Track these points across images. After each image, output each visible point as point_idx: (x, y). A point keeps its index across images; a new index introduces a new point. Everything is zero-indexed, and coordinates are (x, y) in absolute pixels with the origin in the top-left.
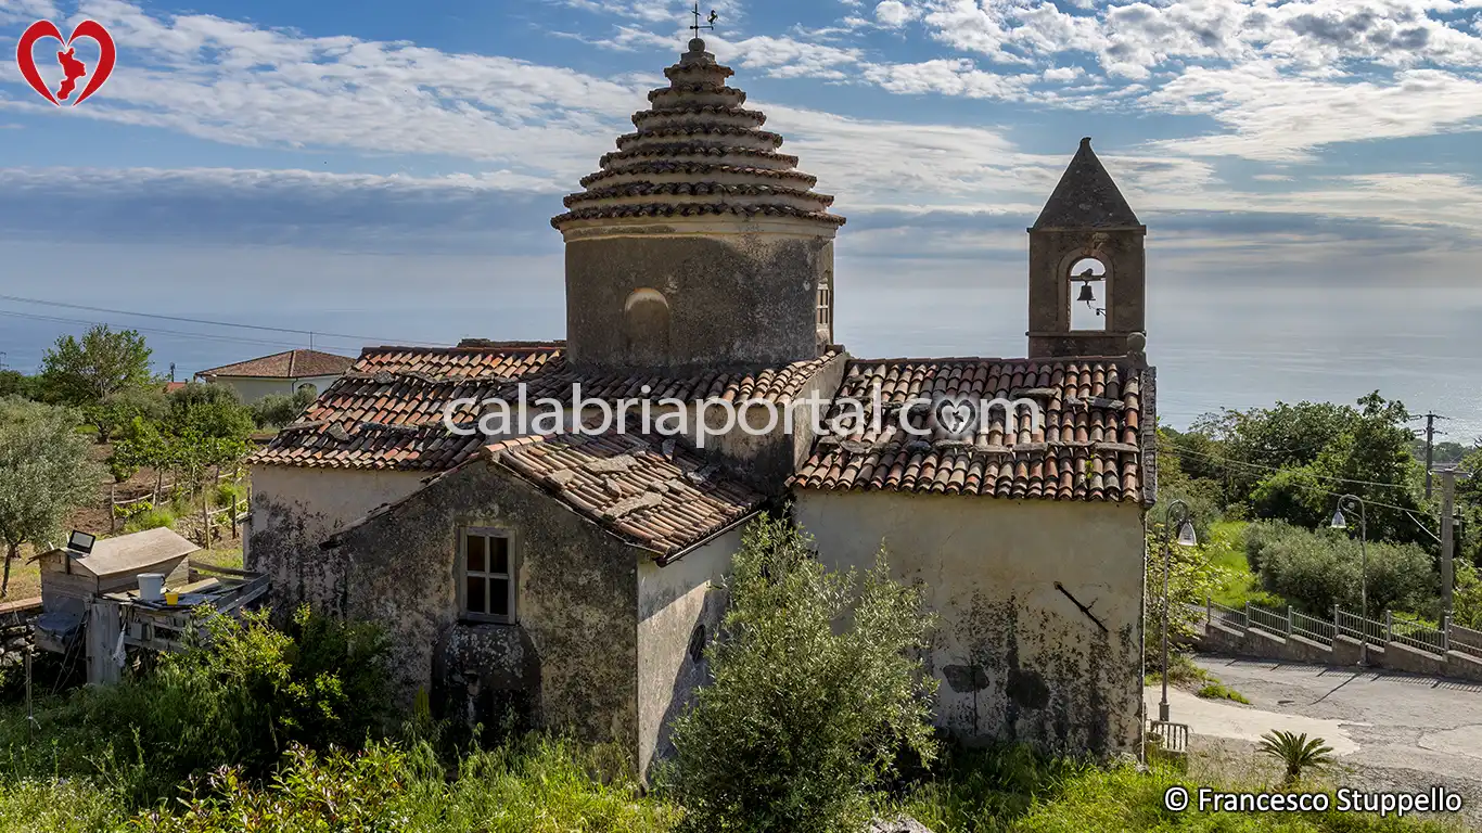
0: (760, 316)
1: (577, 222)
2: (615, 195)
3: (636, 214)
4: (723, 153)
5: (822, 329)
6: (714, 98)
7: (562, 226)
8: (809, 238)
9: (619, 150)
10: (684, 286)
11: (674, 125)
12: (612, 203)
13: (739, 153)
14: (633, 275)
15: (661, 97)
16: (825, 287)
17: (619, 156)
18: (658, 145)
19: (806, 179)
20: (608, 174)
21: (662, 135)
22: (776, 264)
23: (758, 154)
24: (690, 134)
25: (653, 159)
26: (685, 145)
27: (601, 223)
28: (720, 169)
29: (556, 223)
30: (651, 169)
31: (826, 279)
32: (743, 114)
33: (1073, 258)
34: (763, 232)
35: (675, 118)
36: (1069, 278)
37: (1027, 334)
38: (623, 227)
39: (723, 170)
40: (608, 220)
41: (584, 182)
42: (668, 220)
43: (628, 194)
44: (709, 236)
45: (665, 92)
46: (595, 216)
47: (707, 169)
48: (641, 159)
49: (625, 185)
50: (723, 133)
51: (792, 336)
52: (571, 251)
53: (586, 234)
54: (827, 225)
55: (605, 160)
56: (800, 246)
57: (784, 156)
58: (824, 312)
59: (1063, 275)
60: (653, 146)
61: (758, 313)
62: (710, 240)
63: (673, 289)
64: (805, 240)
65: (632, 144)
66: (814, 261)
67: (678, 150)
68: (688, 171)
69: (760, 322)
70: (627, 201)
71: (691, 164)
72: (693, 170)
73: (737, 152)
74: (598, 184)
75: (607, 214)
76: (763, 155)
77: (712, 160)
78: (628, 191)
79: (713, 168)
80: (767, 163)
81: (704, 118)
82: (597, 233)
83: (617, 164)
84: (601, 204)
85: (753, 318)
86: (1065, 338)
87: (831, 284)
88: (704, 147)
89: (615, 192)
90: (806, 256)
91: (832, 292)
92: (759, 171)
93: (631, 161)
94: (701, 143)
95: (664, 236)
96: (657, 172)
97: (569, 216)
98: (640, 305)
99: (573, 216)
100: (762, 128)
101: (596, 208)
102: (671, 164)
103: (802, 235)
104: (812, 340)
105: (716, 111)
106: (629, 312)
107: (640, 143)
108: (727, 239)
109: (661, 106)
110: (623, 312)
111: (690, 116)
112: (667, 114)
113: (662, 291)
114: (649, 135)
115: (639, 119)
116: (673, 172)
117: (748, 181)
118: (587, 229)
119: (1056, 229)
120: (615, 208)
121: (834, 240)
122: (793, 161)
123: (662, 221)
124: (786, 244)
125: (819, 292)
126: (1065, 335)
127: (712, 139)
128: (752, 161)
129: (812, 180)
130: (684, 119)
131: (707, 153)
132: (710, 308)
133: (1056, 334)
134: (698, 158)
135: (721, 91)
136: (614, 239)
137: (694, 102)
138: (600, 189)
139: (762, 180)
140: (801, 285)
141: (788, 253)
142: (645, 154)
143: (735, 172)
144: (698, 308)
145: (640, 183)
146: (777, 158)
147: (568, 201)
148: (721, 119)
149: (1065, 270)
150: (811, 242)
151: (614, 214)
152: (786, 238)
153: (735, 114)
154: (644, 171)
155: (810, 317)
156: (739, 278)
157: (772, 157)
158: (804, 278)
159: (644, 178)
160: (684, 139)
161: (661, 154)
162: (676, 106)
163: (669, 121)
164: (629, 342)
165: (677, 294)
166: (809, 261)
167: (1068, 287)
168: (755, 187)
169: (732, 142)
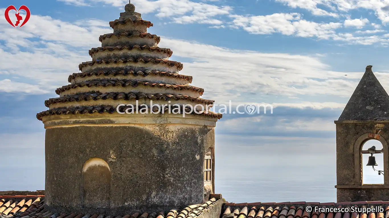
0: (168, 176)
1: (53, 117)
2: (77, 100)
3: (91, 112)
4: (145, 74)
5: (207, 185)
6: (140, 40)
7: (44, 118)
8: (199, 127)
9: (80, 72)
10: (120, 156)
11: (115, 56)
12: (76, 104)
13: (156, 74)
14: (88, 150)
15: (107, 39)
16: (209, 157)
17: (81, 75)
18: (105, 69)
19: (197, 90)
20: (73, 87)
21: (107, 63)
22: (178, 143)
23: (167, 75)
24: (125, 62)
25: (101, 77)
26: (122, 69)
27: (68, 117)
28: (144, 84)
29: (40, 116)
30: (100, 84)
31: (210, 153)
32: (158, 50)
33: (364, 139)
34: (170, 123)
35: (117, 52)
36: (361, 152)
37: (336, 187)
38: (82, 120)
39: (145, 85)
40: (73, 115)
41: (58, 91)
42: (110, 115)
43: (86, 99)
44: (137, 126)
45: (110, 36)
46: (64, 113)
47: (135, 84)
48: (94, 77)
49: (84, 94)
50: (146, 62)
51: (188, 189)
52: (50, 134)
53: (59, 124)
54: (210, 119)
55: (72, 78)
56: (193, 132)
57: (184, 76)
58: (209, 173)
59: (357, 149)
60: (102, 69)
61: (167, 174)
62: (138, 129)
63: (113, 159)
64: (197, 128)
65: (89, 68)
66: (202, 141)
67: (117, 72)
68: (124, 86)
69: (168, 180)
70: (84, 103)
71: (125, 81)
72: (127, 84)
73: (154, 73)
74: (67, 93)
75: (72, 112)
76: (171, 75)
77: (139, 78)
78: (85, 97)
79: (139, 83)
80: (173, 80)
81: (134, 52)
82: (67, 123)
83: (79, 80)
84: (68, 105)
85: (164, 177)
86: (360, 189)
87: (213, 155)
88: (134, 70)
89: (77, 98)
90: (197, 138)
91: (213, 160)
92: (168, 85)
93: (88, 79)
94: (131, 68)
95: (107, 125)
96: (104, 86)
97: (48, 113)
98: (92, 169)
99: (51, 113)
100: (170, 59)
101: (65, 108)
102: (113, 80)
103: (195, 125)
104: (201, 191)
105: (142, 48)
106: (85, 174)
107: (94, 68)
108: (148, 128)
109: (107, 45)
110: (82, 172)
111: (125, 51)
112: (111, 50)
113: (106, 160)
114: (100, 63)
115: (93, 53)
116: (114, 85)
117: (161, 92)
118: (59, 121)
119: (352, 122)
120: (78, 108)
121: (215, 128)
122: (189, 79)
123: (107, 116)
124: (184, 131)
125: (205, 161)
126: (359, 187)
127: (139, 65)
128: (164, 79)
129: (201, 91)
130: (121, 53)
131: (135, 74)
132: (136, 171)
133: (354, 187)
134: (130, 77)
135: (145, 36)
136: (76, 127)
137: (128, 42)
138: (68, 96)
139: (168, 91)
140: (194, 155)
141: (185, 136)
142: (96, 74)
143: (153, 86)
144: (129, 171)
145: (93, 92)
146: (179, 77)
147: (48, 103)
148: (144, 53)
149: (358, 147)
150: (200, 129)
151: (76, 112)
152: (185, 127)
153: (153, 50)
154: (96, 85)
155: (200, 177)
156: (155, 152)
157: (176, 77)
158: (196, 152)
159: (96, 89)
160: (121, 65)
161: (107, 74)
162: (116, 45)
163: (112, 53)
164: (85, 192)
165: (115, 162)
166: (199, 141)
167: (360, 157)
168: (165, 95)
169: (151, 67)
